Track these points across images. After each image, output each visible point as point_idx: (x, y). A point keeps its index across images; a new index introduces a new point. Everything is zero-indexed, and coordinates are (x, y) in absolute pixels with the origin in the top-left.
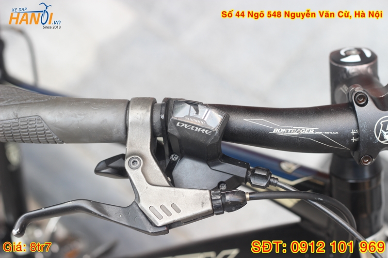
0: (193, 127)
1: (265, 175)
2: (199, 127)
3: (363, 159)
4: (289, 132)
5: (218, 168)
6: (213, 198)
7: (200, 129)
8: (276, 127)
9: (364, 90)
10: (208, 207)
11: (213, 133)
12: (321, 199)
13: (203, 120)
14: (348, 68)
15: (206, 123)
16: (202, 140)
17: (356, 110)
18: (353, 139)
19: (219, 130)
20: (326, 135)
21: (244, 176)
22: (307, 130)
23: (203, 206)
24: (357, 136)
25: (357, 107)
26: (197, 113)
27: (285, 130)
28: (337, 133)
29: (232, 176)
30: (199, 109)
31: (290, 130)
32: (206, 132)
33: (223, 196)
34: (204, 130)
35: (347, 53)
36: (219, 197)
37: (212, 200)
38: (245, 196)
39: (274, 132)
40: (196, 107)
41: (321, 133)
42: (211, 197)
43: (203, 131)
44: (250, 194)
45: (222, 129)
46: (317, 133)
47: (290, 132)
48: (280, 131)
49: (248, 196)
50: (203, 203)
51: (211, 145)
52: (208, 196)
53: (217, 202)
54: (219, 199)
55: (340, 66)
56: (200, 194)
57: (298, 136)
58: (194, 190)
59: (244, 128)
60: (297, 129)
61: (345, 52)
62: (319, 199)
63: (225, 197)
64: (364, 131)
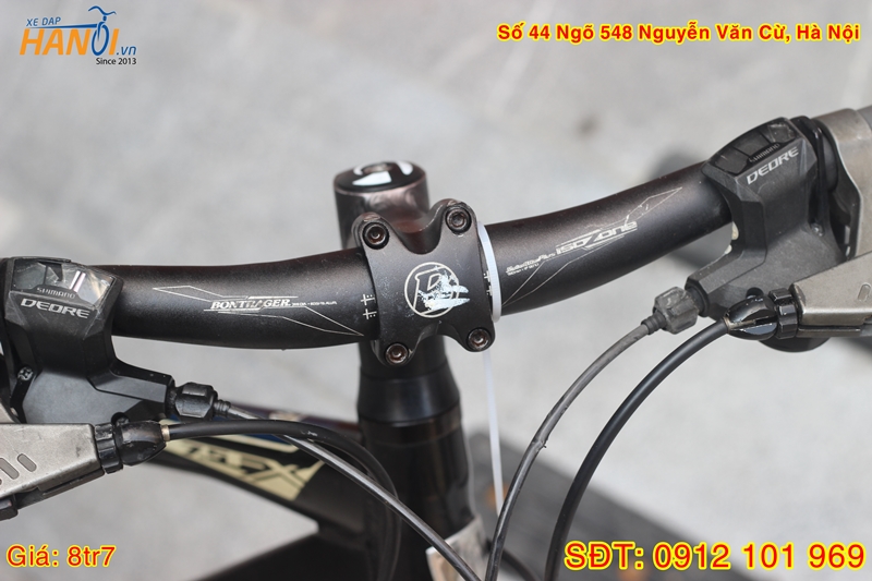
0: (53, 305)
1: (203, 395)
2: (64, 305)
3: (390, 352)
4: (242, 306)
5: (110, 387)
6: (98, 439)
7: (66, 308)
8: (216, 298)
9: (381, 219)
10: (90, 456)
11: (93, 313)
12: (314, 434)
13: (72, 291)
14: (367, 196)
15: (77, 296)
16: (72, 330)
17: (368, 255)
18: (367, 314)
19: (104, 308)
20: (313, 307)
21: (161, 399)
22: (275, 302)
23: (78, 455)
24: (373, 306)
25: (368, 251)
26: (60, 279)
27: (233, 303)
28: (334, 303)
29: (138, 401)
30: (64, 271)
31: (243, 303)
32: (79, 312)
33: (117, 432)
34: (74, 310)
35: (366, 171)
36: (110, 436)
37: (96, 443)
38: (161, 432)
39: (213, 309)
40: (58, 269)
41: (303, 305)
42: (94, 436)
43: (72, 312)
44: (170, 427)
45: (109, 307)
46: (295, 305)
47: (244, 307)
48: (224, 305)
49: (166, 432)
50: (78, 449)
51: (88, 339)
52: (89, 434)
53: (107, 444)
54: (110, 439)
55: (352, 194)
56: (72, 431)
57: (260, 313)
58: (61, 426)
59: (154, 306)
60: (257, 300)
61: (363, 170)
62: (309, 433)
63: (121, 434)
64: (384, 295)
